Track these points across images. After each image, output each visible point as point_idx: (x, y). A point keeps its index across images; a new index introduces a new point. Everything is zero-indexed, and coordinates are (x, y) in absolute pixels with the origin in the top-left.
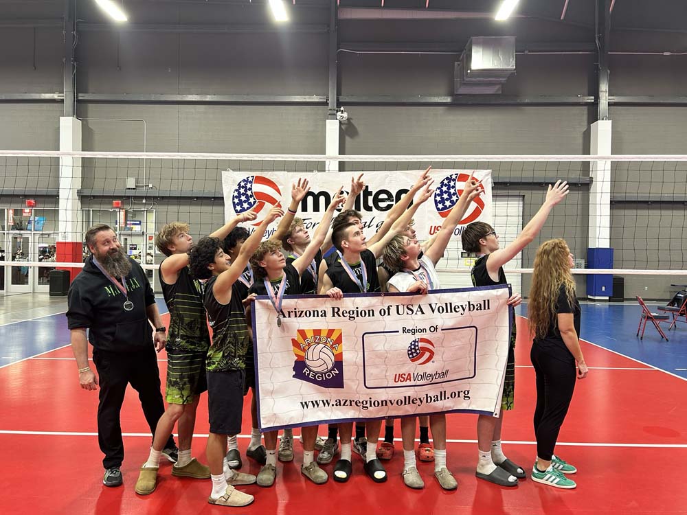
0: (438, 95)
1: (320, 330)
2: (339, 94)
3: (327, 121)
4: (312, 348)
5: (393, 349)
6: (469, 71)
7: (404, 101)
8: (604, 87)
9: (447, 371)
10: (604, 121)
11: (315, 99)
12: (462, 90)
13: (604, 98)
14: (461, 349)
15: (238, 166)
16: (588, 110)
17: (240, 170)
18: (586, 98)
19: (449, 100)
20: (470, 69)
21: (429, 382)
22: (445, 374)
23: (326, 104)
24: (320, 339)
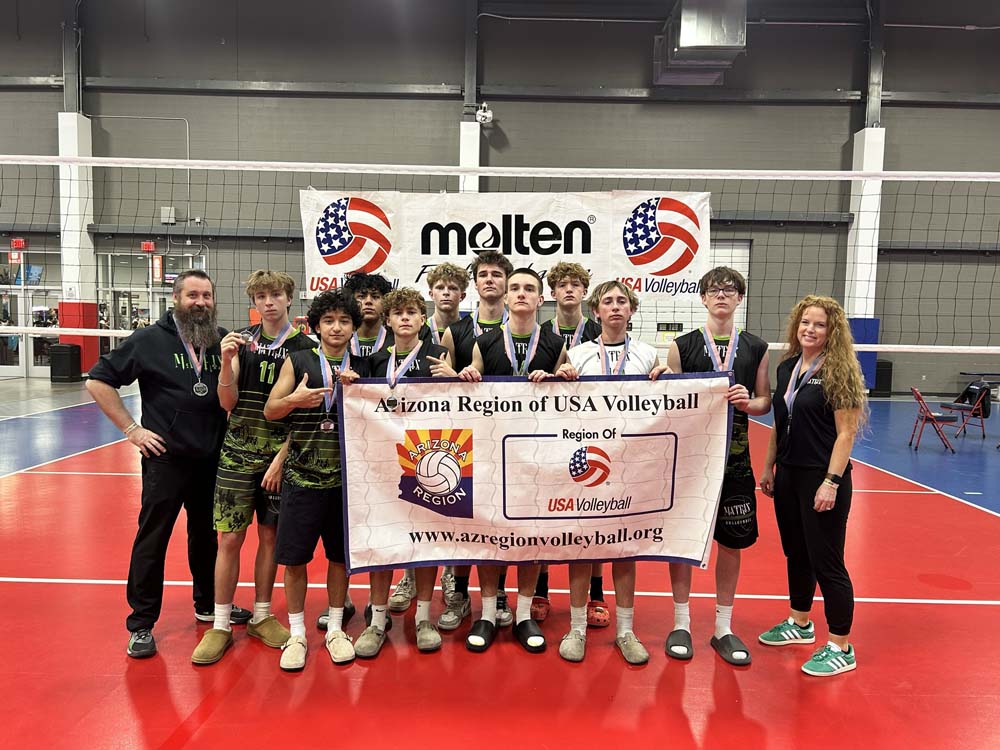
0: (629, 86)
1: (441, 431)
2: (480, 82)
3: (462, 123)
4: (427, 458)
5: (547, 460)
6: (676, 50)
7: (578, 94)
8: (876, 77)
9: (629, 499)
10: (874, 128)
11: (444, 89)
12: (665, 80)
13: (876, 93)
14: (650, 466)
15: (324, 182)
16: (852, 112)
17: (327, 188)
18: (849, 93)
19: (644, 94)
20: (678, 47)
21: (600, 513)
22: (626, 503)
23: (460, 97)
24: (439, 445)
